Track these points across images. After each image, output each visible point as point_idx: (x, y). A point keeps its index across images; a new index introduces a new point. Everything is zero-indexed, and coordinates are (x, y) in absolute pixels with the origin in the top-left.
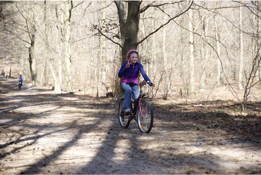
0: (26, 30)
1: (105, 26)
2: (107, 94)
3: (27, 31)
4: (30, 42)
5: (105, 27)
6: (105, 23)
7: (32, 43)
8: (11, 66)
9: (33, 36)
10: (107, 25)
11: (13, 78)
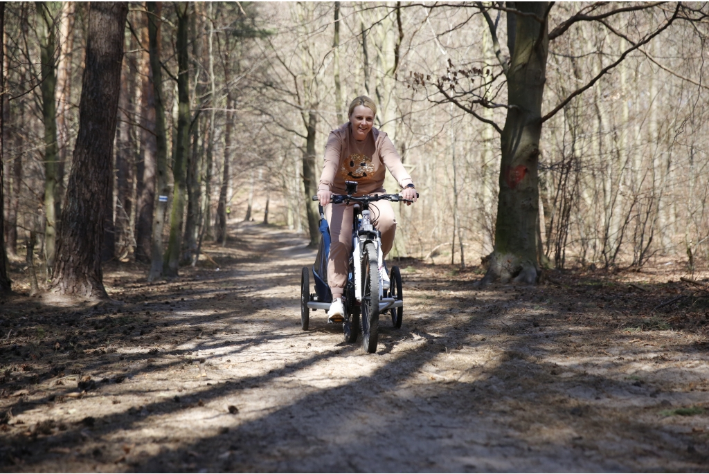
0: (294, 104)
1: (450, 76)
2: (482, 258)
3: (298, 105)
4: (306, 134)
5: (449, 80)
6: (452, 69)
7: (309, 134)
8: (268, 197)
9: (312, 117)
10: (455, 74)
11: (273, 226)
